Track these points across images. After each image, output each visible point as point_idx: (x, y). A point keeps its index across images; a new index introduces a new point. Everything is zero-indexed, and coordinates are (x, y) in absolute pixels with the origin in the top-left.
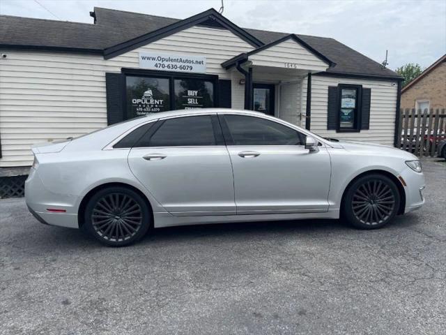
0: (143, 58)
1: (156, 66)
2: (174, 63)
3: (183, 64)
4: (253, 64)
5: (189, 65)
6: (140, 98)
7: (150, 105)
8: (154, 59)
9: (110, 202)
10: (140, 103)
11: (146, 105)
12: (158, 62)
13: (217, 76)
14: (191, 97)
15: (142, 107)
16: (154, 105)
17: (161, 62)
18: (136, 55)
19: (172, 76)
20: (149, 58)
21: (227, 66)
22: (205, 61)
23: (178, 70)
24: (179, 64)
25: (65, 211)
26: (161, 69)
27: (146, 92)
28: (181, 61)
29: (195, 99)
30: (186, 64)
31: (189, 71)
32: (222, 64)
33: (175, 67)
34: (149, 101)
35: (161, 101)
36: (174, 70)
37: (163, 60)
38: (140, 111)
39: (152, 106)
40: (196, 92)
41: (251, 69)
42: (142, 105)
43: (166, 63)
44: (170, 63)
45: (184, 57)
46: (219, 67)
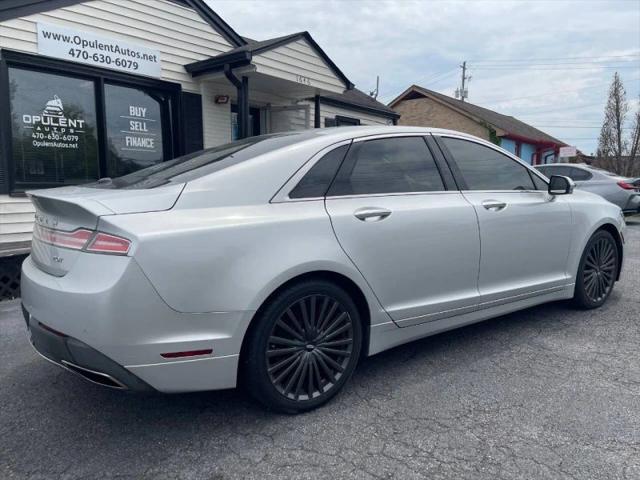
0: (46, 35)
1: (72, 52)
2: (106, 53)
3: (122, 57)
4: (258, 70)
5: (133, 60)
6: (39, 113)
7: (59, 128)
8: (66, 39)
9: (299, 317)
10: (39, 124)
11: (51, 127)
12: (75, 47)
13: (180, 85)
14: (135, 119)
15: (43, 131)
16: (68, 128)
17: (80, 47)
18: (30, 28)
19: (102, 77)
20: (57, 37)
21: (195, 70)
22: (160, 57)
23: (113, 66)
24: (114, 56)
25: (209, 352)
26: (81, 60)
27: (50, 103)
28: (117, 49)
29: (142, 121)
30: (127, 58)
31: (131, 70)
32: (186, 67)
33: (107, 60)
34: (56, 120)
35: (81, 122)
36: (105, 65)
37: (84, 43)
38: (39, 140)
39: (63, 130)
40: (144, 111)
41: (245, 79)
42: (42, 127)
43: (91, 51)
44: (99, 52)
45: (124, 44)
46: (181, 69)
